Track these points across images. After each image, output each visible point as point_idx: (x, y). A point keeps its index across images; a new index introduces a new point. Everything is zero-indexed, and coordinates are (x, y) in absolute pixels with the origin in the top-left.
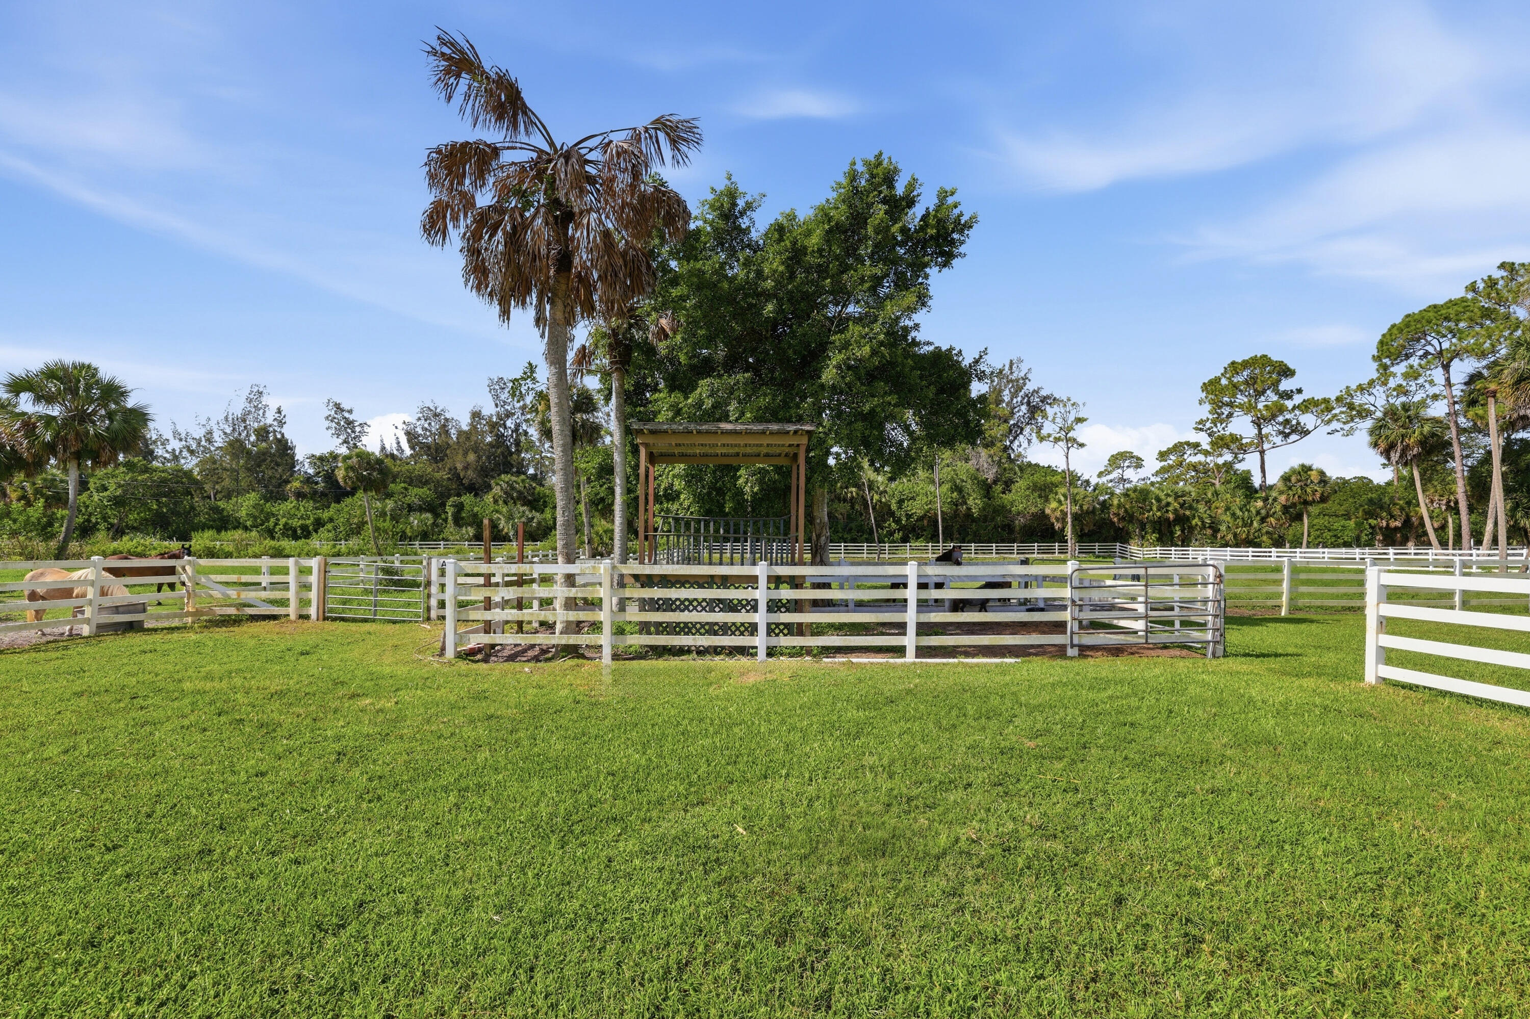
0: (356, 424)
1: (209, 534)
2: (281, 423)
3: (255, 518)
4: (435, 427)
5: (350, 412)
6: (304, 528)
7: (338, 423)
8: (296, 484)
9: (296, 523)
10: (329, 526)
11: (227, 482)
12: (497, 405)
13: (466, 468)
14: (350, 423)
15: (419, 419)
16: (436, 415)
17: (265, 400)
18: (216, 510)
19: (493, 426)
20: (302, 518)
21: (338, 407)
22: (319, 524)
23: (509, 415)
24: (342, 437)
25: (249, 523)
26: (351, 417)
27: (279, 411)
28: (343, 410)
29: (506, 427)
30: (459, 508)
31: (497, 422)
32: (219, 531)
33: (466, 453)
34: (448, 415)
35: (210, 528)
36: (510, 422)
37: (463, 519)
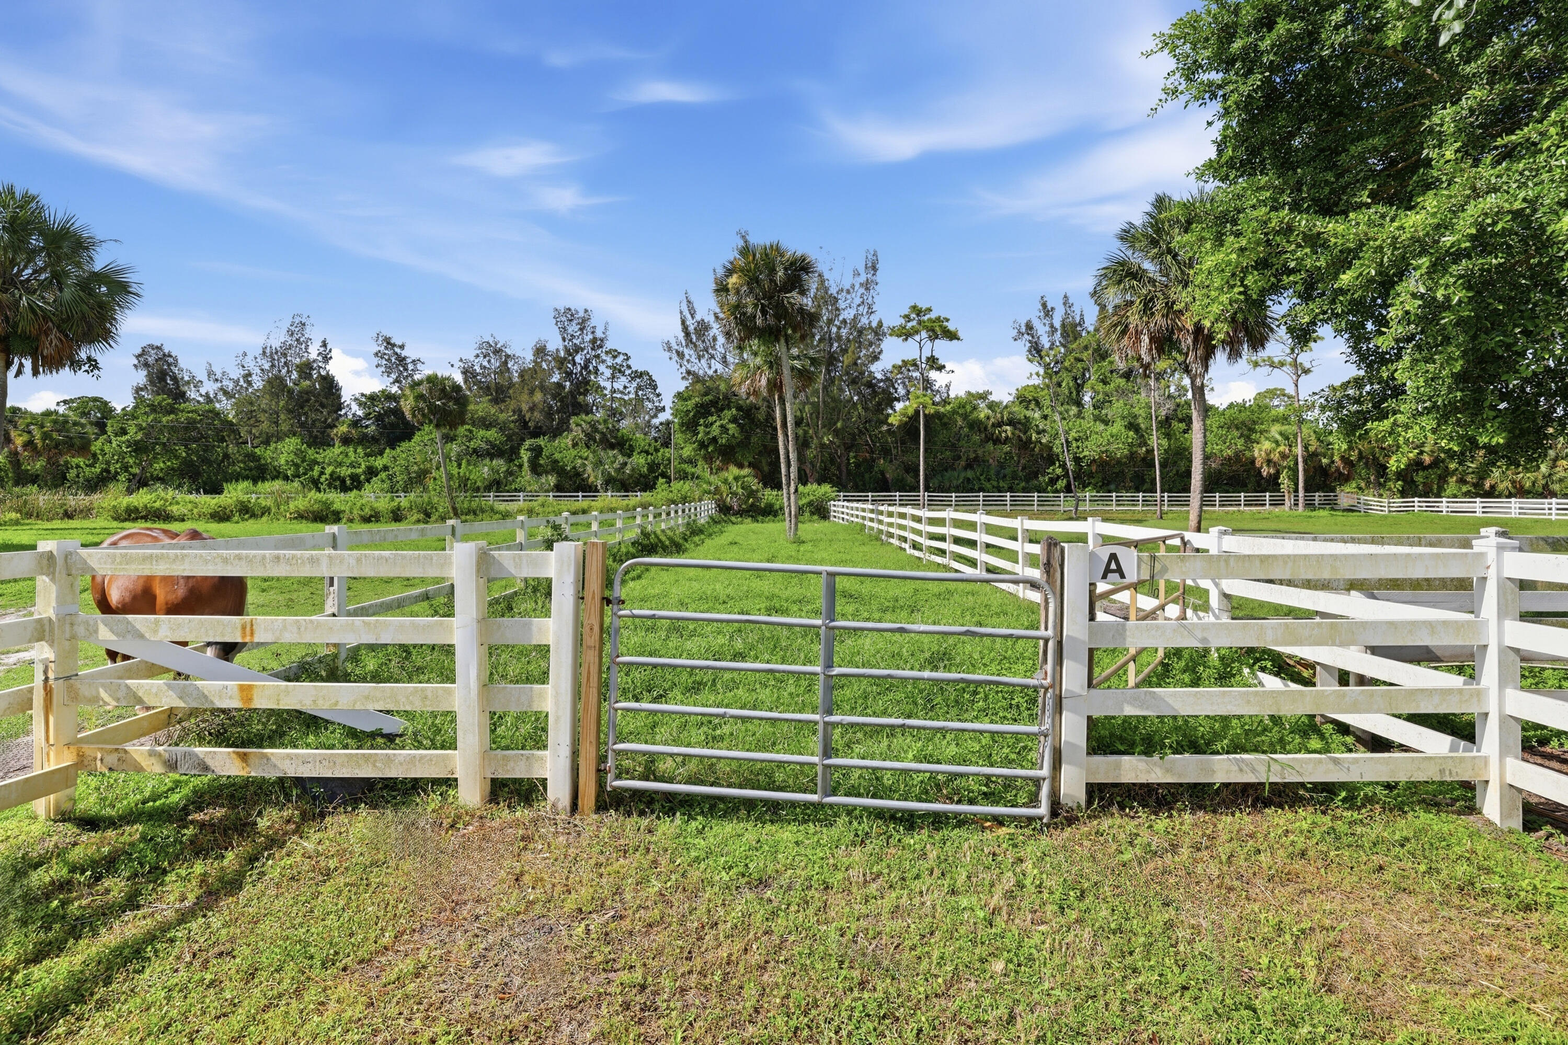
0: (409, 360)
1: (244, 485)
2: (327, 359)
3: (297, 466)
4: (495, 364)
5: (402, 347)
6: (354, 478)
7: (389, 360)
8: (343, 429)
9: (345, 472)
10: (383, 475)
11: (265, 426)
12: (564, 340)
13: (532, 409)
14: (402, 360)
15: (477, 356)
16: (497, 352)
17: (308, 333)
18: (252, 457)
19: (561, 362)
20: (352, 465)
21: (388, 343)
22: (372, 472)
23: (578, 349)
24: (394, 376)
25: (289, 473)
26: (404, 353)
27: (324, 344)
28: (394, 345)
29: (574, 364)
30: (537, 451)
31: (565, 359)
32: (255, 482)
33: (532, 392)
34: (509, 352)
35: (246, 478)
36: (579, 359)
37: (541, 465)
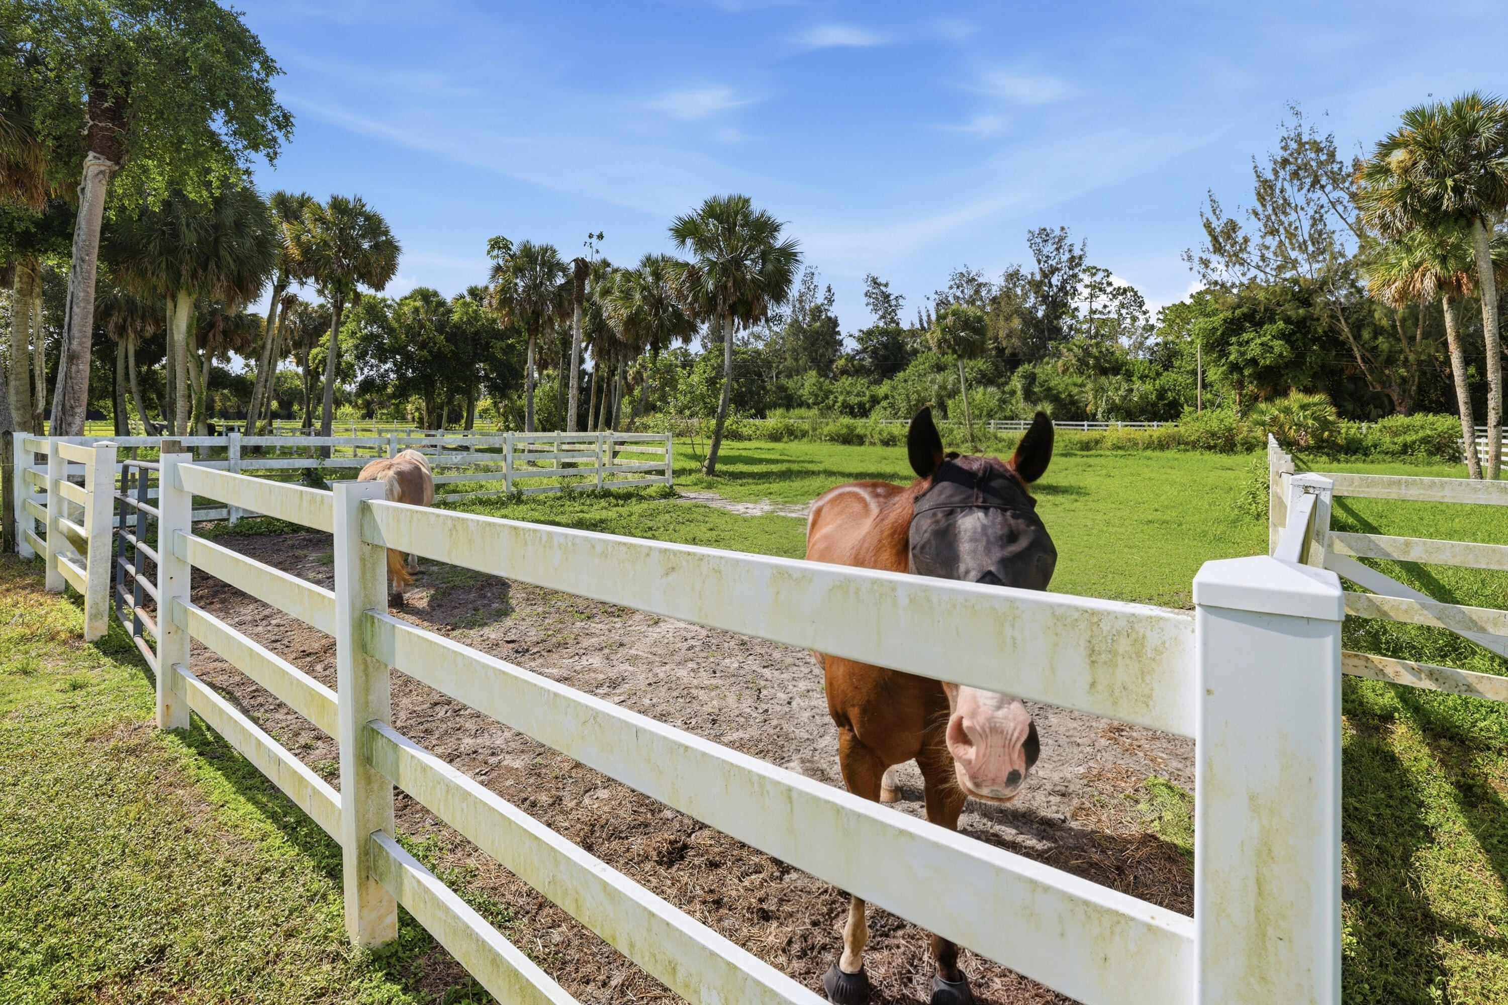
0: (892, 297)
1: (779, 411)
2: (830, 301)
3: (816, 396)
4: (969, 291)
5: (886, 285)
6: (861, 405)
7: (877, 299)
8: (842, 362)
9: (853, 400)
10: (884, 403)
11: (789, 362)
12: (1039, 262)
13: (1009, 336)
14: (887, 297)
15: (951, 288)
16: (971, 281)
17: (816, 280)
18: (782, 389)
19: (1036, 286)
20: (858, 395)
21: (875, 282)
22: (875, 401)
23: (1054, 270)
24: (880, 313)
25: (811, 401)
26: (889, 290)
27: (829, 290)
28: (879, 285)
29: (1051, 286)
30: (1031, 378)
31: (1041, 282)
32: (788, 409)
33: (1008, 319)
34: (981, 280)
35: (780, 406)
36: (1056, 280)
37: (1035, 393)
